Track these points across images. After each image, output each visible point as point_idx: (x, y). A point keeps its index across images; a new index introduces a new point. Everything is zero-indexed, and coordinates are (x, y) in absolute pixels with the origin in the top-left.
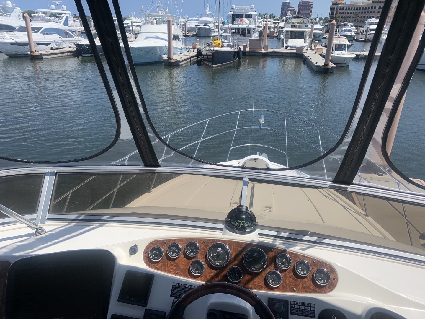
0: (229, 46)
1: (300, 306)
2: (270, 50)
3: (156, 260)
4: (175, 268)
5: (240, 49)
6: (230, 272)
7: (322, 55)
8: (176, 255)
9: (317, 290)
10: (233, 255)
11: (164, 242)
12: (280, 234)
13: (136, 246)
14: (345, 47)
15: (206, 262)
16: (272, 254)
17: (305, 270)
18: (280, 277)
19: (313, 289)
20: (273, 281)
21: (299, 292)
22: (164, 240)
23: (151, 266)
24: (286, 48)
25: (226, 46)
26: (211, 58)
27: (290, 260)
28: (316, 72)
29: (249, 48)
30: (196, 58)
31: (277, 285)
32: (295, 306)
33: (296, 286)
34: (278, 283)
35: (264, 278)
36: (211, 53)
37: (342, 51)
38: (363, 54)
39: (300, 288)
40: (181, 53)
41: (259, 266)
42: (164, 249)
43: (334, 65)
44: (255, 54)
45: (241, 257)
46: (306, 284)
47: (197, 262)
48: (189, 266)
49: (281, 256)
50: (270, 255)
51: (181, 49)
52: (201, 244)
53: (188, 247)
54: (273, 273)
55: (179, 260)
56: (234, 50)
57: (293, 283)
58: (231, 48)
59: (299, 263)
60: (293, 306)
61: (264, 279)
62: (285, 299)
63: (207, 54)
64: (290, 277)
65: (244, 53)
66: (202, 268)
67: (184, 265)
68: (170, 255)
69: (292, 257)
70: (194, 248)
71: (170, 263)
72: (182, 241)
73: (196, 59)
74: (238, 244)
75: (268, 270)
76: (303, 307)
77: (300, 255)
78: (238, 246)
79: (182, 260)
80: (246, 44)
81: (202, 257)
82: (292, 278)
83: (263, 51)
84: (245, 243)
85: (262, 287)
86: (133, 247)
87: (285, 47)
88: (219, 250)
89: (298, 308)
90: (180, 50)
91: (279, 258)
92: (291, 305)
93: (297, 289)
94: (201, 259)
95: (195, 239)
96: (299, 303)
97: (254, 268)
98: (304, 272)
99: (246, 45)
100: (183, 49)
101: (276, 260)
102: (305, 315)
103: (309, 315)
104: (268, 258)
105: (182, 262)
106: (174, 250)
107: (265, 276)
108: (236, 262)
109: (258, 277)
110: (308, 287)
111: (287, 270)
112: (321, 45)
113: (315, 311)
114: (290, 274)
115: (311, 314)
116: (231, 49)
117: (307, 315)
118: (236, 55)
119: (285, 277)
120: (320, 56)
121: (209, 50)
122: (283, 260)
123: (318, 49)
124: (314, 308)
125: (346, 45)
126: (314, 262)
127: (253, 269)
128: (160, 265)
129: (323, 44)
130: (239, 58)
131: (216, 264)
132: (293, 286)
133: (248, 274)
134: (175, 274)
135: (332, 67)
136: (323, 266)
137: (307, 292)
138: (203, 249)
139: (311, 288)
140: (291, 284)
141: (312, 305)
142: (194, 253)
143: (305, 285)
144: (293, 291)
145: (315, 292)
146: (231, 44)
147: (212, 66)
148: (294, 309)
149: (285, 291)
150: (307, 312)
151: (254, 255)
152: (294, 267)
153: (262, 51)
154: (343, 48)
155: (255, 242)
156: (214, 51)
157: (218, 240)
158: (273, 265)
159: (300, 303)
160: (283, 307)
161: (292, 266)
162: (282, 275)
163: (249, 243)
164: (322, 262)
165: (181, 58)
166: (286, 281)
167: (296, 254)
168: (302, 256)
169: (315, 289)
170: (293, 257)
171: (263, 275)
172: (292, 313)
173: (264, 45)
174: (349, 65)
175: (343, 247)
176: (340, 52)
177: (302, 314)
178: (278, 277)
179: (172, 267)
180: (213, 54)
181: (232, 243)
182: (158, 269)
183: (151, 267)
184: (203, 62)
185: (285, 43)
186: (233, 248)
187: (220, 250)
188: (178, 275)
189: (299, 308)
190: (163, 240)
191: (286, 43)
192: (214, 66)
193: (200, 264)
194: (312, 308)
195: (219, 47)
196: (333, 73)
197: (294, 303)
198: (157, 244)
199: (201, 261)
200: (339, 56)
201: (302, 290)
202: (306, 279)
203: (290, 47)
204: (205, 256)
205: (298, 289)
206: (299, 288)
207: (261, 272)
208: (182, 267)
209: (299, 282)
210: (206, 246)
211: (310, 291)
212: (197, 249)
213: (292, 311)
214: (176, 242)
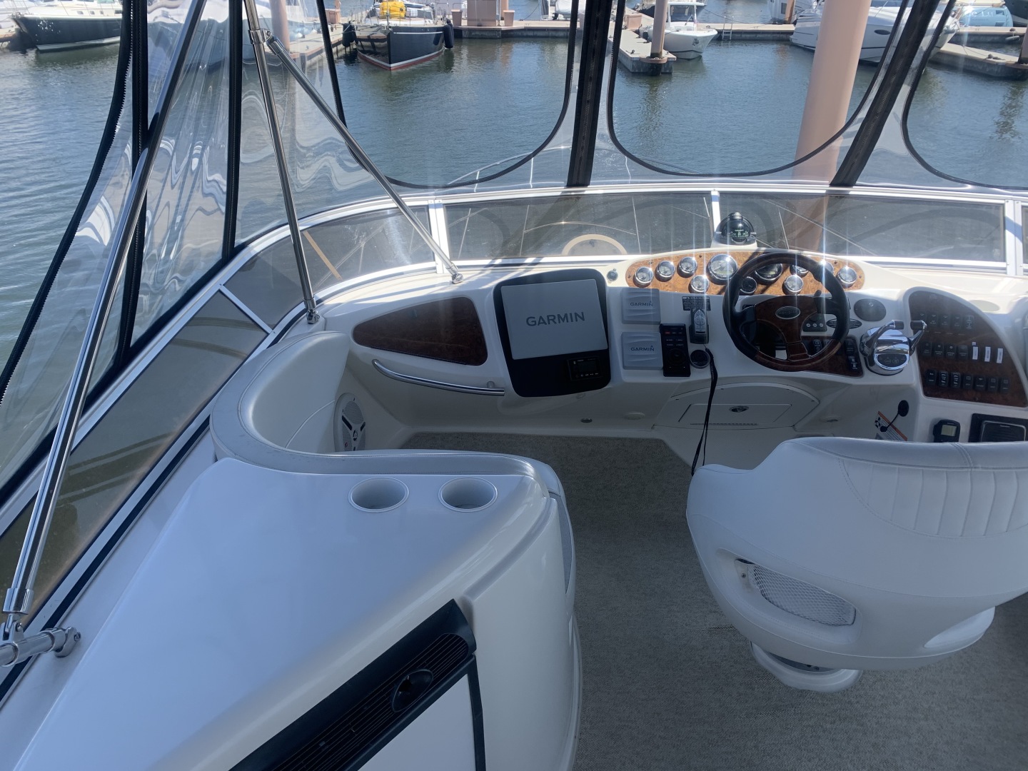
0: (421, 15)
2: (518, 24)
5: (448, 22)
7: (641, 33)
14: (691, 12)
18: (800, 281)
20: (792, 287)
24: (555, 18)
25: (414, 15)
26: (383, 48)
28: (633, 73)
29: (469, 20)
30: (341, 46)
34: (800, 287)
36: (385, 32)
37: (686, 21)
38: (730, 28)
40: (304, 37)
41: (773, 273)
43: (671, 56)
44: (484, 33)
51: (302, 25)
54: (791, 279)
56: (436, 26)
58: (427, 20)
61: (781, 286)
63: (369, 37)
65: (459, 33)
73: (341, 50)
80: (459, 11)
83: (502, 25)
87: (551, 15)
90: (300, 29)
97: (767, 276)
99: (461, 13)
100: (307, 24)
105: (678, 282)
107: (782, 283)
112: (634, 9)
116: (428, 23)
118: (442, 38)
120: (637, 36)
121: (377, 26)
123: (630, 19)
125: (693, 6)
126: (835, 263)
129: (638, 7)
130: (449, 46)
135: (669, 61)
146: (427, 9)
147: (388, 65)
153: (499, 25)
154: (686, 14)
156: (390, 27)
158: (788, 271)
165: (308, 48)
173: (504, 11)
174: (703, 55)
176: (681, 24)
179: (667, 288)
180: (389, 35)
184: (361, 58)
185: (551, 5)
191: (554, 5)
192: (392, 65)
195: (401, 18)
196: (670, 73)
200: (680, 33)
203: (563, 14)
208: (680, 286)
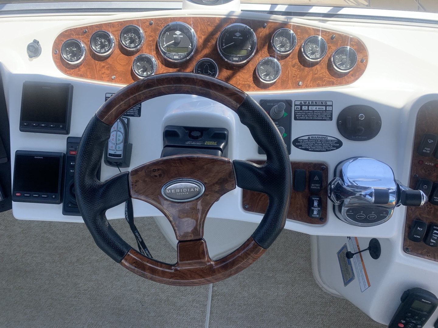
1: (310, 107)
3: (74, 61)
4: (108, 71)
6: (198, 68)
8: (107, 50)
9: (335, 81)
10: (201, 41)
11: (82, 31)
12: (275, 7)
13: (36, 42)
15: (158, 57)
16: (264, 32)
17: (317, 51)
18: (278, 67)
19: (328, 80)
20: (266, 75)
21: (307, 87)
22: (83, 27)
23: (69, 72)
27: (294, 38)
31: (273, 80)
32: (301, 108)
33: (303, 79)
34: (275, 76)
35: (253, 72)
39: (309, 81)
41: (244, 53)
42: (85, 43)
45: (214, 42)
46: (318, 74)
47: (141, 59)
48: (131, 66)
49: (279, 33)
50: (261, 34)
52: (146, 27)
53: (125, 35)
54: (266, 63)
55: (113, 58)
57: (298, 74)
59: (308, 42)
60: (299, 108)
61: (252, 74)
62: (286, 99)
64: (294, 66)
66: (152, 67)
67: (122, 65)
68: (96, 51)
69: (297, 34)
70: (135, 37)
71: (100, 64)
72: (113, 27)
74: (208, 22)
75: (258, 59)
76: (315, 107)
77: (309, 29)
78: (209, 25)
79: (118, 59)
81: (150, 50)
82: (296, 67)
84: (219, 18)
85: (249, 86)
86: (32, 44)
88: (176, 34)
89: (306, 110)
91: (276, 37)
92: (296, 107)
93: (303, 83)
94: (149, 53)
95: (134, 20)
96: (308, 102)
97: (236, 57)
98: (316, 55)
101: (272, 41)
102: (317, 118)
103: (324, 118)
104: (258, 39)
105: (118, 61)
106: (101, 42)
107: (254, 69)
108: (206, 51)
109: (243, 71)
110: (321, 79)
111: (289, 55)
113: (332, 111)
114: (294, 62)
115: (326, 115)
117: (320, 118)
119: (285, 66)
122: (282, 39)
124: (331, 107)
126: (332, 38)
127: (234, 59)
128: (83, 69)
131: (175, 57)
132: (297, 80)
133: (227, 69)
134: (111, 80)
136: (346, 42)
137: (319, 86)
138: (151, 36)
139: (326, 79)
140: (294, 77)
141: (328, 103)
142: (136, 44)
143: (316, 76)
144: (298, 86)
145: (332, 84)
148: (301, 111)
149: (285, 88)
150: (320, 114)
151: (236, 36)
152: (300, 50)
155: (235, 14)
157: (174, 18)
158: (265, 49)
159: (310, 102)
160: (284, 111)
161: (297, 48)
162: (281, 64)
163: (224, 18)
164: (345, 36)
166: (287, 72)
167: (305, 27)
168: (314, 29)
169: (332, 80)
170: (299, 34)
171: (251, 67)
172: (297, 118)
175: (371, 18)
177: (312, 118)
178: (274, 68)
179: (104, 70)
181: (198, 21)
182: (81, 76)
183: (70, 74)
186: (200, 28)
187: (178, 34)
188: (116, 82)
189: (308, 110)
190: (81, 28)
193: (149, 61)
194: (327, 107)
197: (301, 103)
198: (72, 36)
199: (149, 55)
201: (311, 83)
202: (318, 67)
204: (154, 47)
205: (305, 83)
206: (307, 81)
207: (248, 62)
208: (120, 68)
209: (307, 72)
210: (155, 30)
211: (324, 83)
212: (139, 38)
213: (297, 116)
214: (103, 29)
